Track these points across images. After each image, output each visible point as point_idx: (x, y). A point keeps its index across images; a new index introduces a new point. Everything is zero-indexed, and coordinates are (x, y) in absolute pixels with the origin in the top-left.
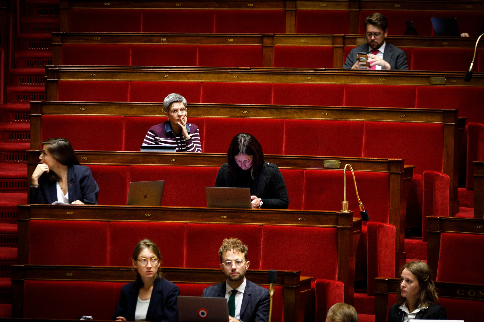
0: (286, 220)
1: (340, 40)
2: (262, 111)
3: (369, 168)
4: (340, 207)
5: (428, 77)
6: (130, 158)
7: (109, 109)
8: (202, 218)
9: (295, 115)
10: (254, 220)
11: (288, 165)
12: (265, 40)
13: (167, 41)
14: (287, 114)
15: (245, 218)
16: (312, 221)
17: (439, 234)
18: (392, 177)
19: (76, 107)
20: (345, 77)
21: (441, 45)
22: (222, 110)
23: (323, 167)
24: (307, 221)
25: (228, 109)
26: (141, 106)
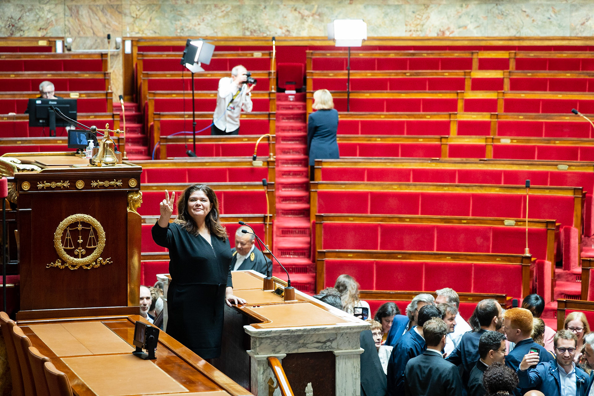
0: (489, 260)
1: (491, 140)
2: (456, 188)
3: (534, 225)
4: (523, 252)
5: (556, 165)
6: (381, 219)
7: (360, 187)
8: (435, 258)
9: (478, 190)
10: (468, 260)
11: (481, 223)
12: (443, 140)
13: (381, 141)
14: (473, 190)
15: (462, 259)
16: (505, 261)
17: (589, 269)
18: (549, 231)
19: (340, 185)
20: (503, 165)
21: (555, 143)
22: (432, 187)
23: (504, 224)
24: (502, 260)
25: (435, 187)
26: (380, 185)
